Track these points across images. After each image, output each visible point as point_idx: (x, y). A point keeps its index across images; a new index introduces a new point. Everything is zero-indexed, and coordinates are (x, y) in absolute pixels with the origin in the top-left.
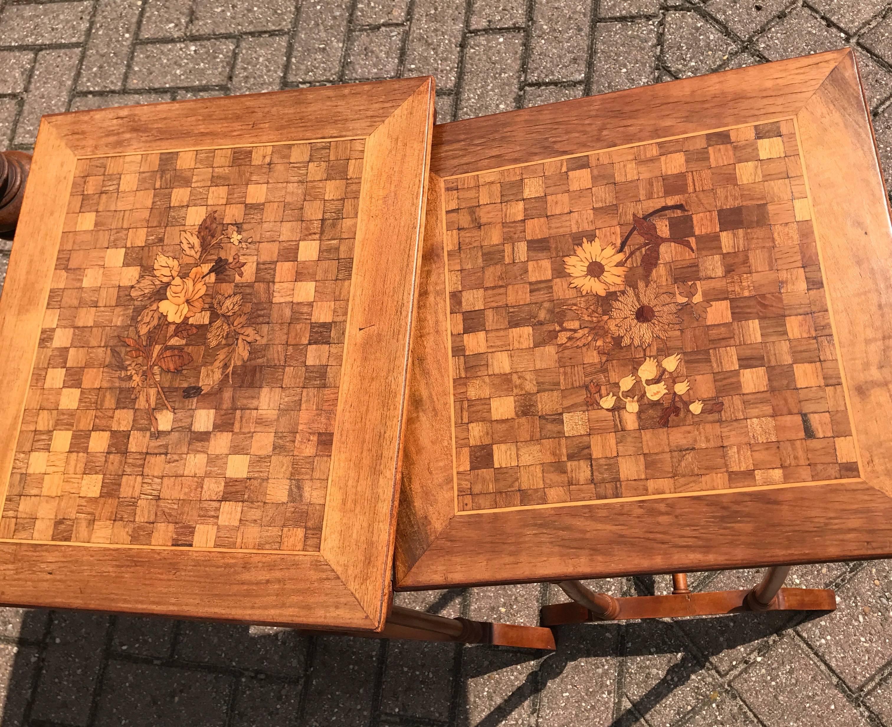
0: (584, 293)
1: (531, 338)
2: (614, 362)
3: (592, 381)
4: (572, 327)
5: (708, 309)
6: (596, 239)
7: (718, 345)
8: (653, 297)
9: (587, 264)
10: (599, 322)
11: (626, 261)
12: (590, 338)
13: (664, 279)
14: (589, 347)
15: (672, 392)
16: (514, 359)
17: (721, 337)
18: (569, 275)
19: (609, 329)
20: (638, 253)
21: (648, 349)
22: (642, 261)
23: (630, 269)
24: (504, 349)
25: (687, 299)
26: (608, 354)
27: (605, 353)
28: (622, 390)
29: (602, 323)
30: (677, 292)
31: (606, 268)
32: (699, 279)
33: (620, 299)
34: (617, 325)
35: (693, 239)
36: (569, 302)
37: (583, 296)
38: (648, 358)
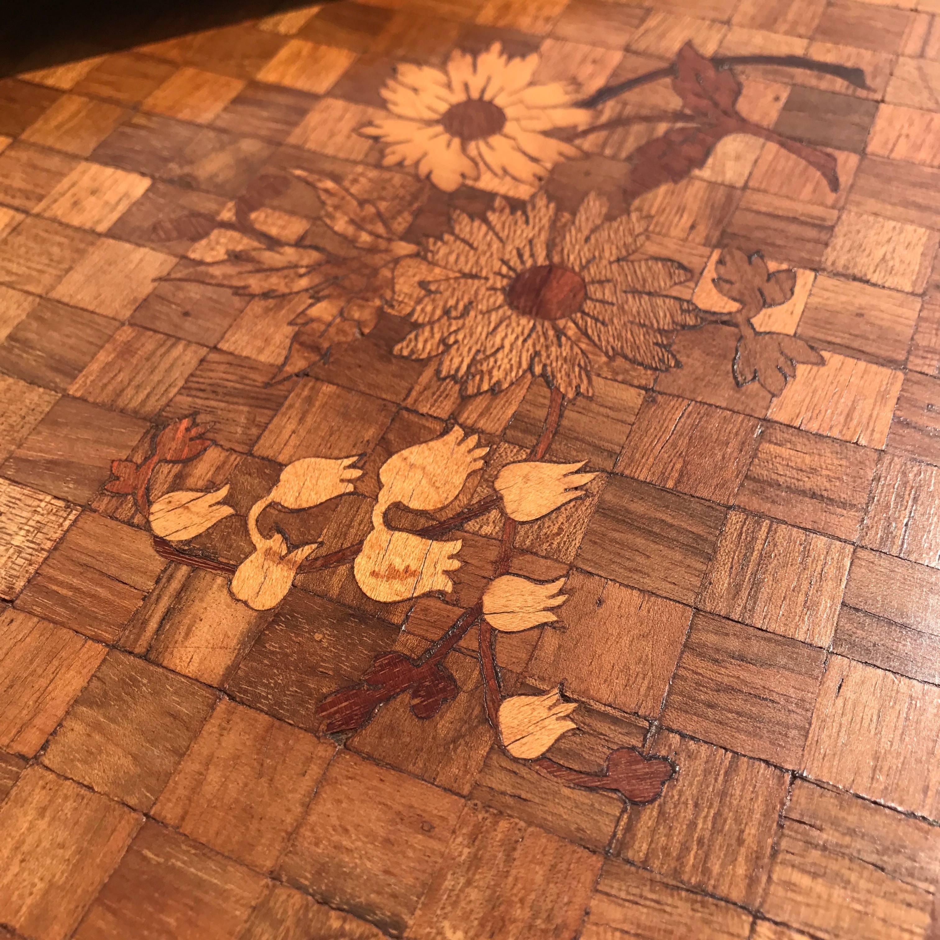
0: (390, 160)
1: (122, 208)
2: (327, 389)
3: (194, 414)
4: (274, 231)
5: (801, 369)
6: (533, 60)
7: (779, 511)
8: (611, 252)
9: (459, 97)
10: (372, 250)
11: (585, 133)
12: (304, 283)
13: (686, 221)
14: (279, 307)
15: (468, 599)
16: (21, 239)
17: (808, 484)
18: (383, 104)
19: (391, 283)
20: (637, 128)
21: (481, 403)
22: (640, 150)
23: (587, 156)
24: (17, 202)
25: (734, 306)
26: (325, 355)
27: (315, 348)
28: (275, 495)
29: (378, 259)
30: (710, 273)
31: (510, 127)
32: (817, 269)
33: (492, 217)
34: (423, 284)
35: (854, 159)
36: (328, 166)
37: (378, 166)
38: (457, 432)
